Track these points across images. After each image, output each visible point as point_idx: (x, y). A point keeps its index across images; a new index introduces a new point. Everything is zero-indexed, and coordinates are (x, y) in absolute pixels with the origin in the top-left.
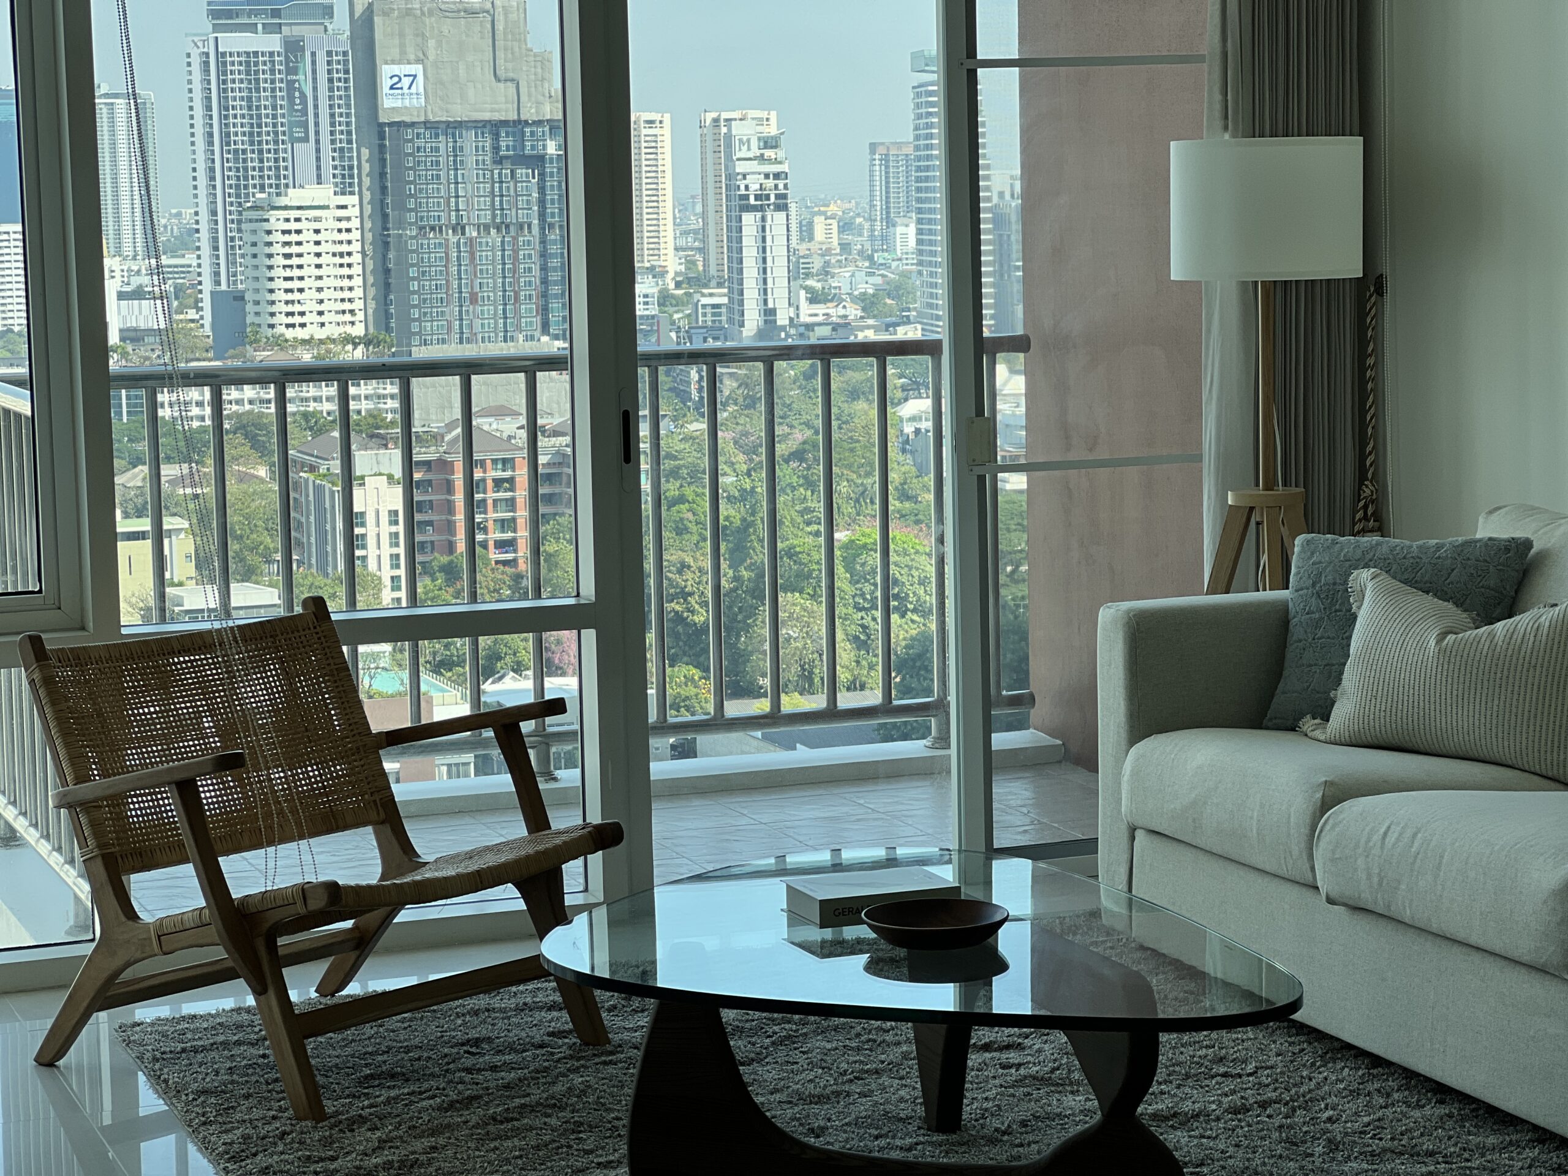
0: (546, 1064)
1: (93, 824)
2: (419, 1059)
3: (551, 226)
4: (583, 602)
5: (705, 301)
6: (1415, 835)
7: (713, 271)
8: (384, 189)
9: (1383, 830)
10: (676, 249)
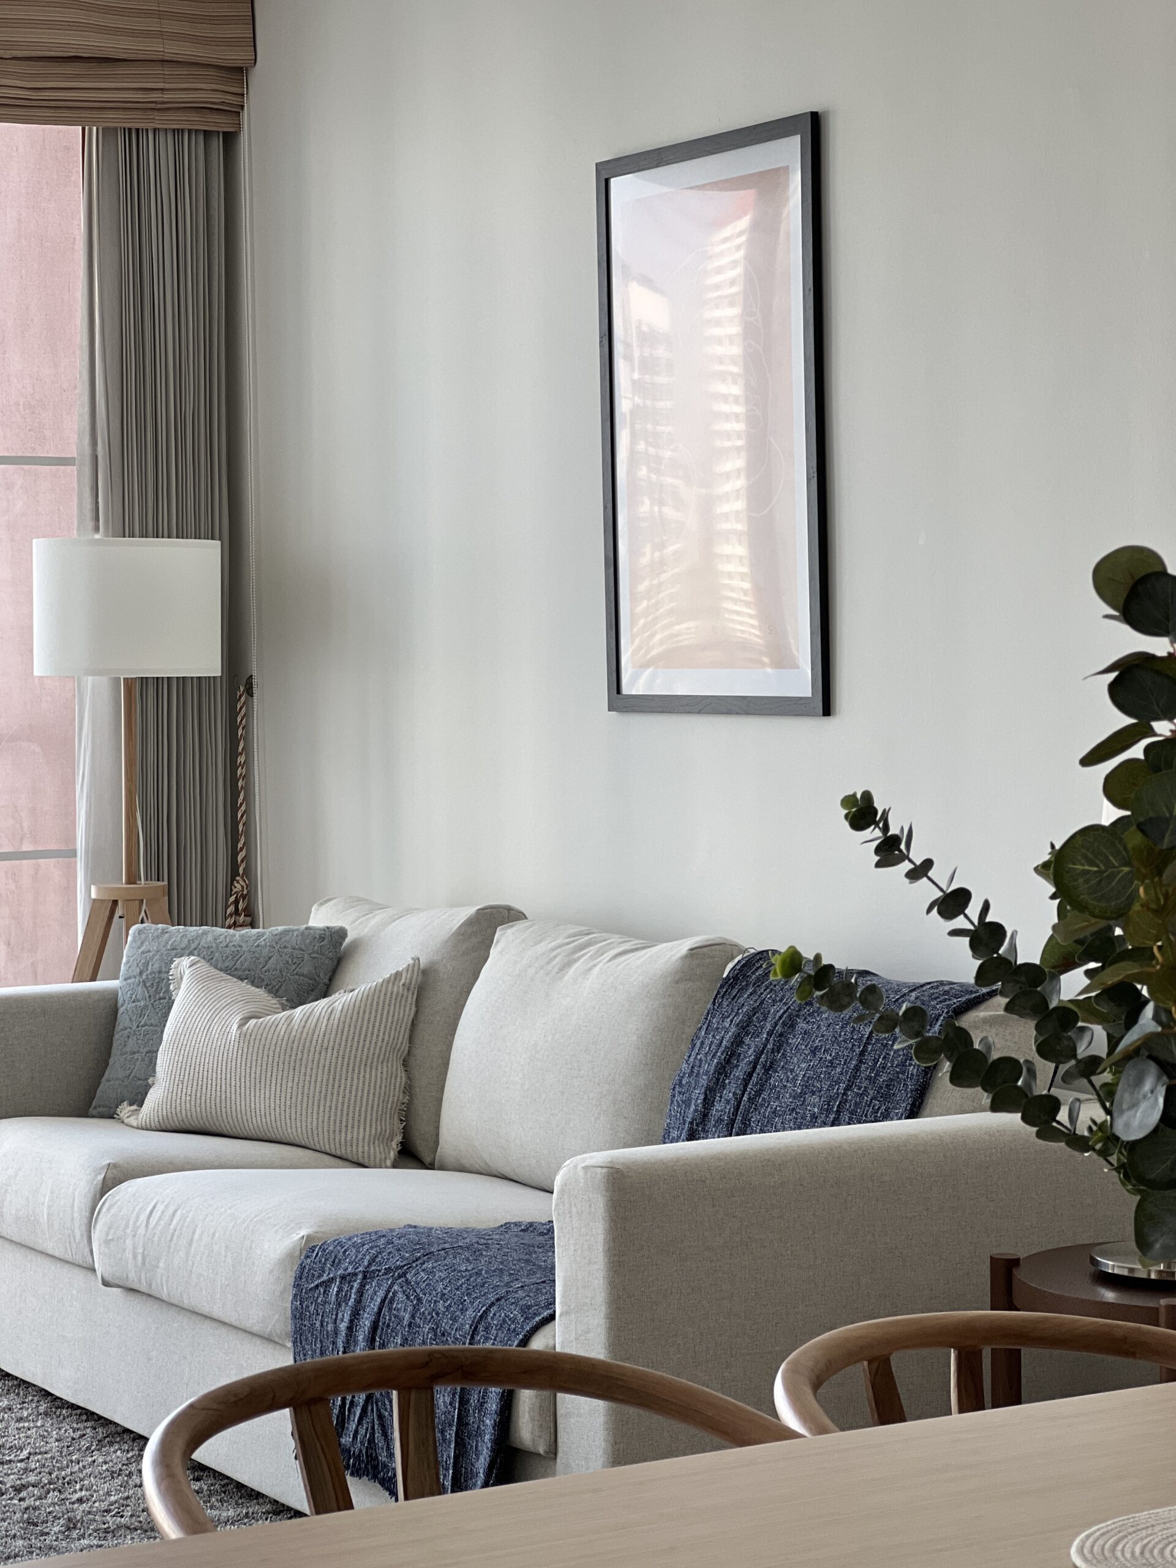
9: (149, 1209)
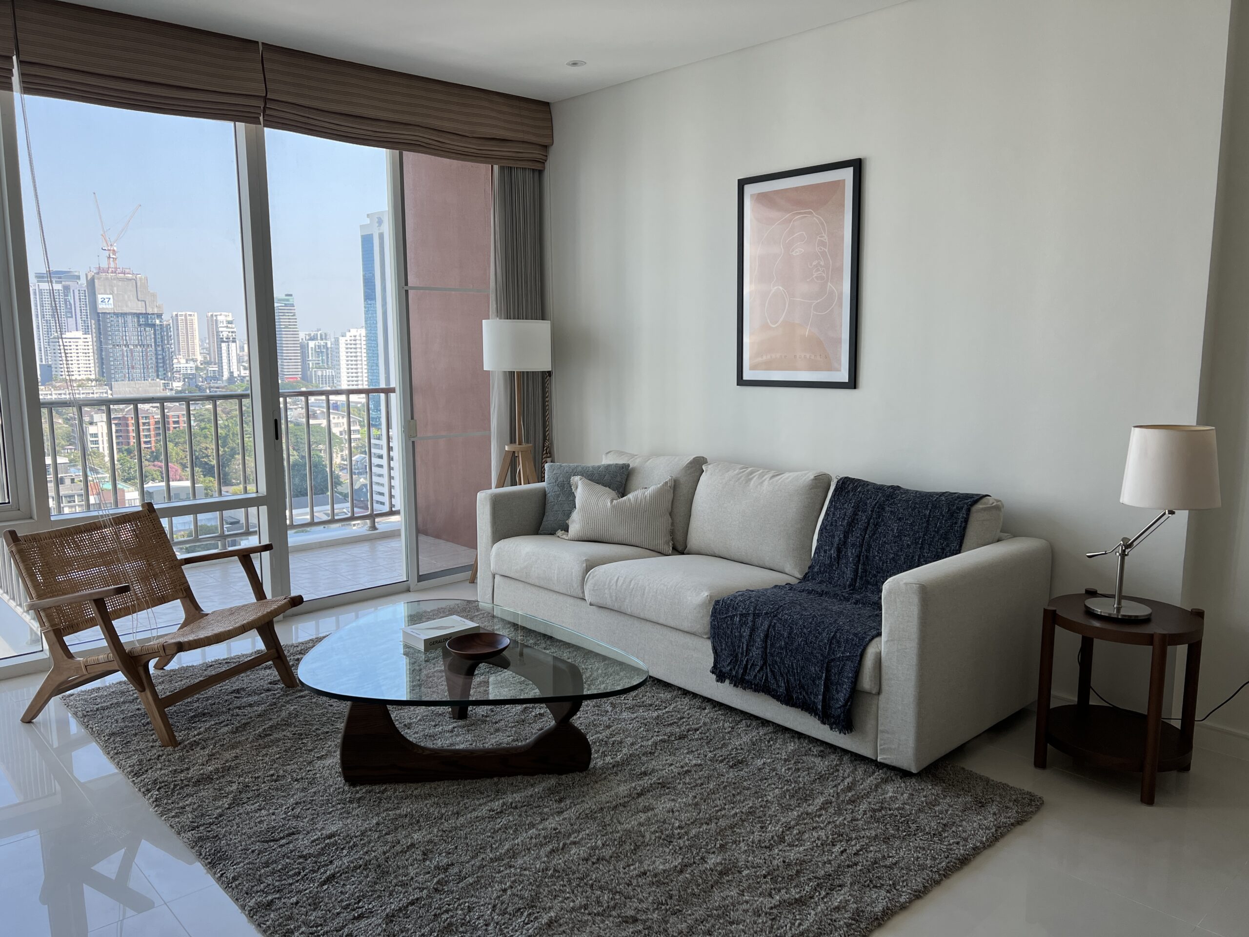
0: (274, 700)
1: (47, 616)
2: (214, 704)
3: (158, 346)
4: (260, 495)
5: (210, 369)
6: (631, 581)
7: (212, 360)
8: (100, 333)
10: (201, 353)
